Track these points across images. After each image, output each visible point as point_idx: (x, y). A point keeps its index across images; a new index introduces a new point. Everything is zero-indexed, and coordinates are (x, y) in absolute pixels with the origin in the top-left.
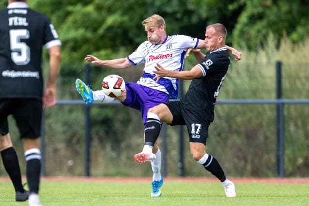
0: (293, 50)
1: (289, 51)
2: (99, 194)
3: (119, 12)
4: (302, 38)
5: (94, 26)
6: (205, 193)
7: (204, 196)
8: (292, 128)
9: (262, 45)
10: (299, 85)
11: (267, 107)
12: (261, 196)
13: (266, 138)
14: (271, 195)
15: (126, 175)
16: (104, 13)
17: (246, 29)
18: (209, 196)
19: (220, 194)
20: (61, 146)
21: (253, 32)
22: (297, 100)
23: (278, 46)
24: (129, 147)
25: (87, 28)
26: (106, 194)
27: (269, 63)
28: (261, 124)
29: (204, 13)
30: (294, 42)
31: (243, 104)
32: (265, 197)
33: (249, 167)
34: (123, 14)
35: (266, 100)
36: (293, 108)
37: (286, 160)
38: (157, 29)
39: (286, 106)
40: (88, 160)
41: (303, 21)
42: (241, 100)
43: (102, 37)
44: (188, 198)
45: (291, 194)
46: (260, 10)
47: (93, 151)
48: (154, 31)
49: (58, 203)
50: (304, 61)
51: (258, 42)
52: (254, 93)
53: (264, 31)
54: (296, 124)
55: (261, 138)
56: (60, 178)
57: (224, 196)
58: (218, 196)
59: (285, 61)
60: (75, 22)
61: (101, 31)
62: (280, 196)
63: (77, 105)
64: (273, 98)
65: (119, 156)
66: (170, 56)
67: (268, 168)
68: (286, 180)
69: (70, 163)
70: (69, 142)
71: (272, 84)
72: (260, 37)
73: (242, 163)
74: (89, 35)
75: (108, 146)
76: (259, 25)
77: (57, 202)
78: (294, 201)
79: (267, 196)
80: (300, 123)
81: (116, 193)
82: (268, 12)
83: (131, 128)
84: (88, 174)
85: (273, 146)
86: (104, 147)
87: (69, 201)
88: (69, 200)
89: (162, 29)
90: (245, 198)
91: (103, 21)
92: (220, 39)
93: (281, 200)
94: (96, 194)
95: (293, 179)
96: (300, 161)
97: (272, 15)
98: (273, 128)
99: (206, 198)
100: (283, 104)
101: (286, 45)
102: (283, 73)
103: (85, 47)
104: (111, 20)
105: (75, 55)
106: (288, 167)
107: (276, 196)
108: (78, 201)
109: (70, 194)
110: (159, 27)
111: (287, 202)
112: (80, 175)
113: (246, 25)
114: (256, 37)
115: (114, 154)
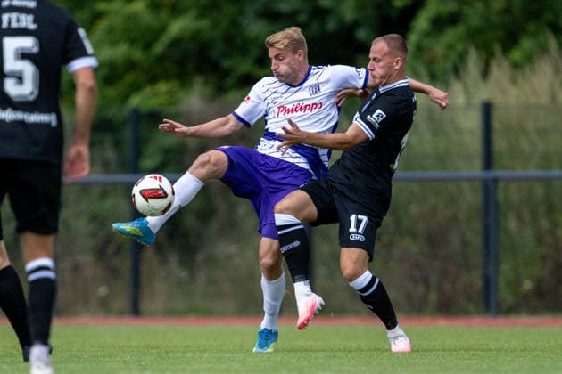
0: (514, 81)
1: (506, 82)
2: (157, 348)
3: (193, 13)
4: (529, 59)
5: (146, 38)
6: (354, 345)
7: (350, 351)
8: (512, 224)
9: (457, 71)
10: (524, 145)
11: (466, 186)
12: (455, 350)
13: (465, 243)
14: (474, 348)
15: (206, 313)
16: (164, 15)
17: (426, 42)
18: (359, 349)
19: (380, 347)
20: (86, 259)
21: (439, 46)
22: (520, 173)
23: (485, 74)
24: (212, 261)
25: (132, 42)
26: (169, 347)
27: (469, 106)
28: (455, 218)
29: (348, 12)
30: (516, 66)
31: (421, 181)
32: (463, 352)
33: (433, 297)
34: (200, 16)
35: (465, 173)
36: (513, 188)
37: (502, 282)
38: (290, 54)
39: (501, 185)
40: (136, 286)
41: (532, 27)
42: (419, 174)
43: (161, 59)
44: (321, 354)
45: (512, 346)
46: (452, 7)
47: (144, 268)
48: (284, 58)
49: (81, 365)
50: (533, 99)
51: (449, 66)
52: (442, 159)
53: (460, 47)
54: (520, 218)
55: (455, 243)
56: (85, 319)
57: (387, 351)
58: (376, 350)
59: (498, 100)
60: (110, 31)
61: (159, 48)
62: (491, 350)
63: (115, 184)
64: (476, 169)
65: (193, 277)
66: (319, 106)
67: (469, 298)
68: (501, 320)
69: (103, 290)
70: (100, 253)
71: (475, 144)
72: (453, 56)
73: (421, 289)
74: (137, 54)
75: (173, 259)
76: (451, 35)
77: (79, 362)
78: (516, 359)
79: (465, 351)
80: (526, 214)
81: (188, 346)
82: (467, 10)
83: (214, 225)
84: (135, 310)
85: (477, 258)
86: (164, 261)
87: (100, 361)
88: (101, 359)
89: (300, 55)
90: (425, 353)
91: (162, 30)
92: (397, 63)
93: (493, 358)
94: (152, 348)
95: (514, 319)
96: (527, 285)
97: (474, 16)
98: (477, 225)
99: (354, 354)
100: (496, 180)
101: (500, 71)
102: (496, 124)
103: (130, 78)
104: (178, 27)
105: (112, 92)
106: (506, 296)
107: (483, 350)
108: (118, 361)
109: (103, 347)
110: (295, 52)
111: (504, 360)
112: (121, 313)
113: (427, 34)
114: (445, 57)
115: (183, 274)
